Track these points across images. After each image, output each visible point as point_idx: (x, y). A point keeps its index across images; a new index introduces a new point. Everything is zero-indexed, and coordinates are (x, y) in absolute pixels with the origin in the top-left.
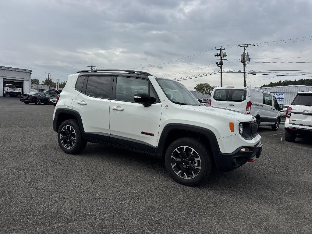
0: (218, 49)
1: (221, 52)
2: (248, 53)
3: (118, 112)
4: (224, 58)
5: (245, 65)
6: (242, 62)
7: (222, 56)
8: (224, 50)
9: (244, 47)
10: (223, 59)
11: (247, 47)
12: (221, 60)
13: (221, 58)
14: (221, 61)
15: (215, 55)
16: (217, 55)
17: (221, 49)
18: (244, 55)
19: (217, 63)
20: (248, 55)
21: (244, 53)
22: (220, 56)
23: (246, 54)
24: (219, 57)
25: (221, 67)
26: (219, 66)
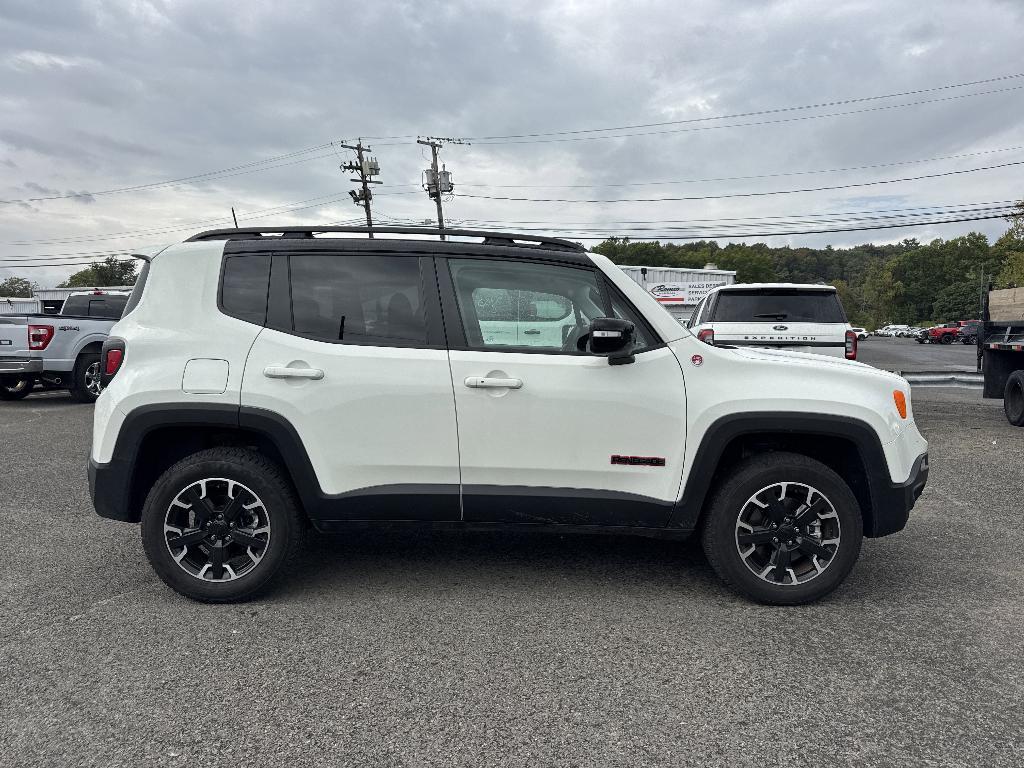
0: (352, 148)
1: (360, 157)
2: (444, 166)
3: (497, 395)
4: (373, 178)
5: (438, 202)
6: (432, 195)
7: (367, 170)
8: (369, 151)
9: (434, 146)
10: (371, 182)
11: (441, 146)
12: (365, 183)
13: (363, 177)
14: (365, 187)
15: (345, 168)
16: (351, 167)
17: (359, 148)
18: (433, 172)
19: (352, 193)
20: (446, 174)
21: (433, 165)
22: (359, 172)
23: (440, 169)
24: (357, 175)
25: (367, 207)
26: (362, 202)
